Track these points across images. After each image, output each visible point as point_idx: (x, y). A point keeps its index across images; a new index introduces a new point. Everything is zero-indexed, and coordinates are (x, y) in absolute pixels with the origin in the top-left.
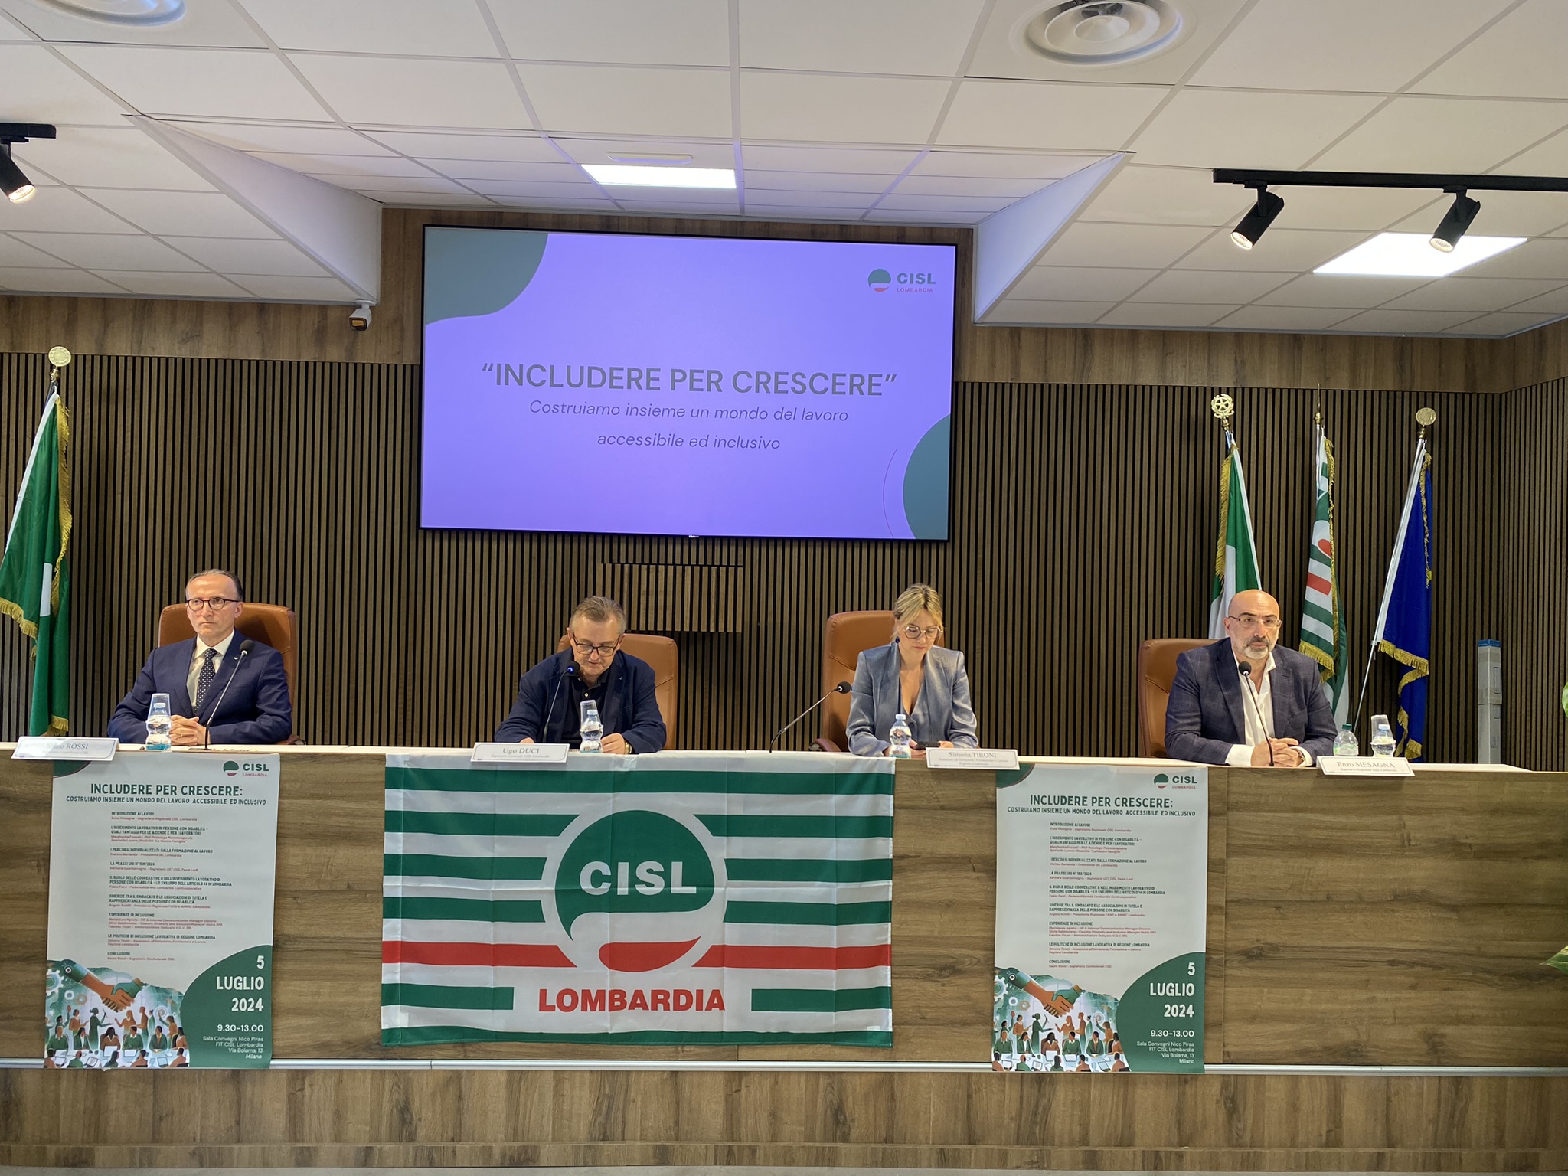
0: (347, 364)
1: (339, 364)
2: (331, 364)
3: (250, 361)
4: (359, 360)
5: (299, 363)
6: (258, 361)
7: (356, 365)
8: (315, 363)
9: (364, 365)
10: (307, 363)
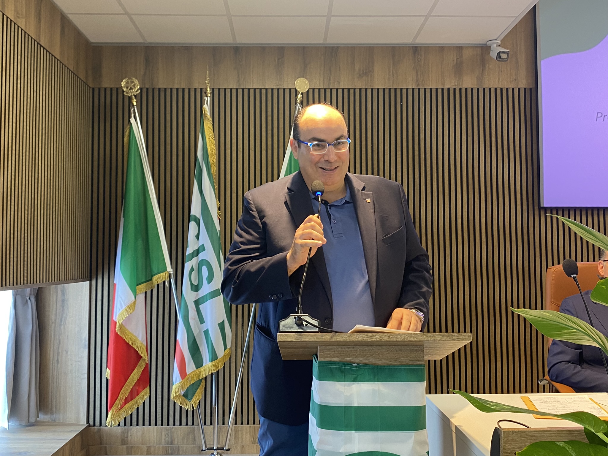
0: (478, 89)
1: (472, 89)
2: (466, 89)
3: (407, 89)
4: (486, 86)
5: (443, 89)
6: (413, 89)
7: (484, 89)
8: (455, 89)
9: (490, 89)
10: (449, 89)
